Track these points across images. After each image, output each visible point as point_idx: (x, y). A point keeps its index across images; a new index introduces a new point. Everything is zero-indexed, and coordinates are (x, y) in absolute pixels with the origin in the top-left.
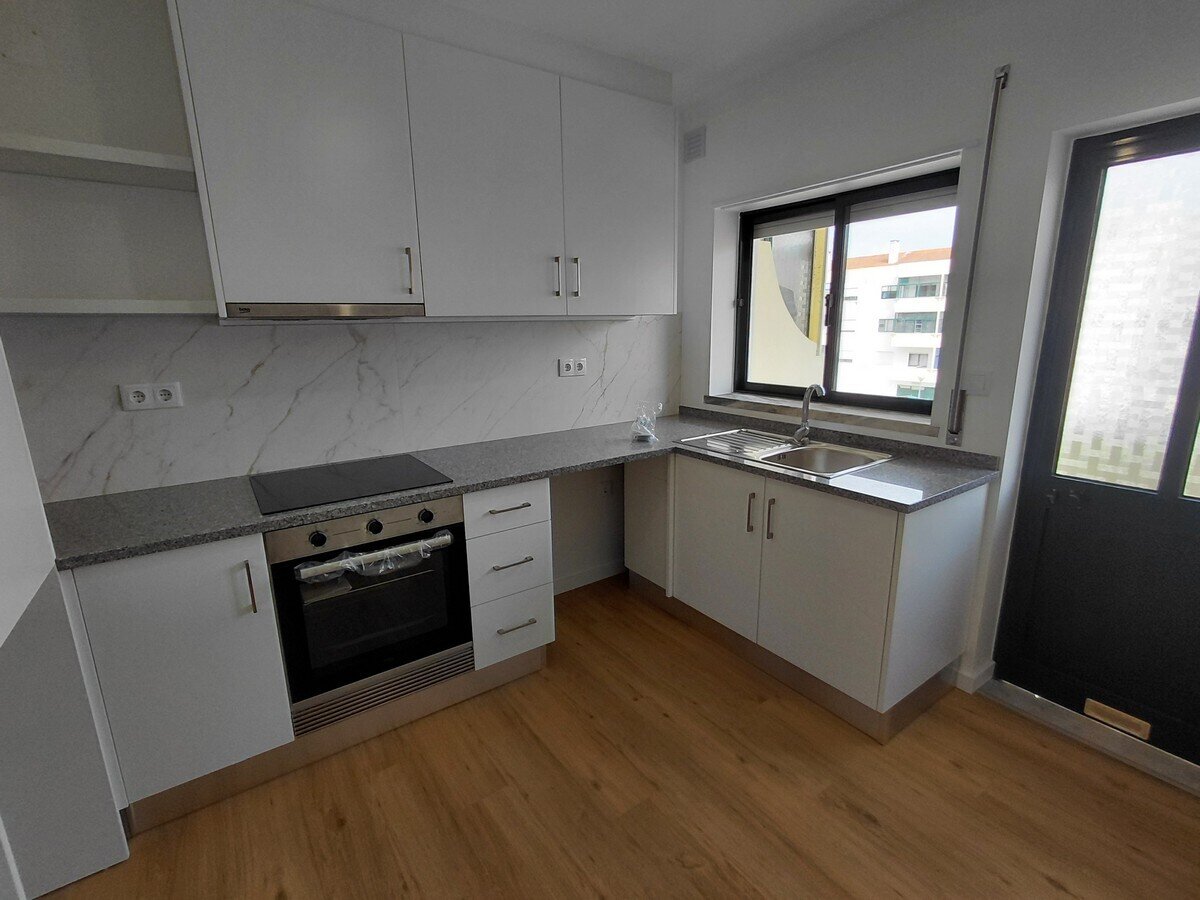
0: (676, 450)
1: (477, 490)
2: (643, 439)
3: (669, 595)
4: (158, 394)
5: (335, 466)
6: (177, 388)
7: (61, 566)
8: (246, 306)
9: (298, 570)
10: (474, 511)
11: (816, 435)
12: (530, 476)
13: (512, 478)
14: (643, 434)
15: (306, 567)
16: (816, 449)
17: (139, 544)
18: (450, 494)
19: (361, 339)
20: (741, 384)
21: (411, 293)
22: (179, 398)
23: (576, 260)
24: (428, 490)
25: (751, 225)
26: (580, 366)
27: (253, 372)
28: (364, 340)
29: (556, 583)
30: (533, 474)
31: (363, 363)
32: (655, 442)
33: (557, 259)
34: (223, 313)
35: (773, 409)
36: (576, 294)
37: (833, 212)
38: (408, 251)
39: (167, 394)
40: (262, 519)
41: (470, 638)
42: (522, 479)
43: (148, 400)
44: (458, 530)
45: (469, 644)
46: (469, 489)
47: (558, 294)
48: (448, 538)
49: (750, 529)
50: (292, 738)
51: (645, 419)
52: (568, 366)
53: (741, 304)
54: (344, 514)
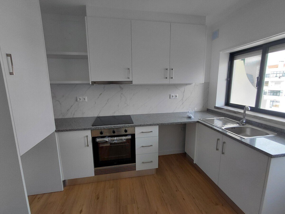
0: (198, 122)
1: (139, 126)
2: (190, 118)
3: (195, 163)
4: (83, 99)
5: (114, 116)
6: (86, 98)
7: (56, 131)
8: (95, 82)
9: (97, 139)
10: (138, 131)
11: (248, 122)
12: (153, 124)
13: (148, 124)
14: (190, 116)
15: (98, 139)
16: (247, 127)
17: (68, 129)
18: (132, 127)
19: (122, 88)
20: (227, 103)
21: (129, 78)
22: (86, 100)
23: (172, 69)
24: (127, 125)
25: (233, 56)
26: (176, 96)
27: (100, 95)
28: (123, 89)
29: (159, 153)
30: (154, 124)
31: (122, 94)
32: (193, 118)
33: (167, 69)
34: (91, 84)
35: (235, 112)
36: (172, 78)
37: (262, 50)
38: (129, 69)
39: (84, 99)
40: (91, 127)
41: (135, 162)
42: (150, 125)
43: (81, 100)
44: (133, 136)
45: (134, 164)
46: (136, 126)
47: (167, 78)
48: (130, 137)
49: (217, 149)
50: (94, 175)
51: (191, 112)
52: (173, 96)
53: (228, 80)
54: (107, 128)
